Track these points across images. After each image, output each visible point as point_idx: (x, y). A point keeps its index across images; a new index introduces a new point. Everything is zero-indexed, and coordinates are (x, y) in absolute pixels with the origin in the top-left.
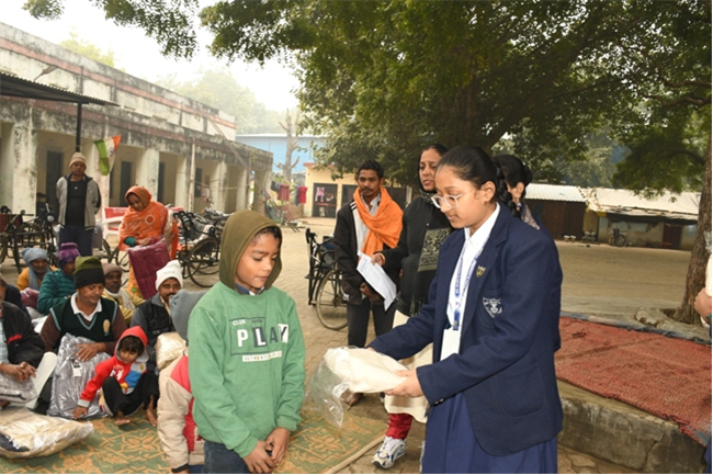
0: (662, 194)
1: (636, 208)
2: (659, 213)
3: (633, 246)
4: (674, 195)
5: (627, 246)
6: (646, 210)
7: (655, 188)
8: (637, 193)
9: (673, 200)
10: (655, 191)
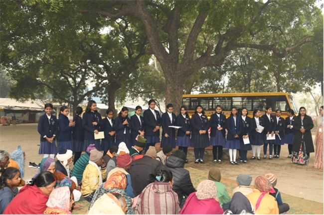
0: (28, 100)
1: (16, 107)
2: (26, 108)
3: (21, 123)
4: (33, 101)
5: (19, 123)
6: (21, 107)
7: (25, 98)
8: (18, 100)
9: (32, 102)
10: (25, 99)
